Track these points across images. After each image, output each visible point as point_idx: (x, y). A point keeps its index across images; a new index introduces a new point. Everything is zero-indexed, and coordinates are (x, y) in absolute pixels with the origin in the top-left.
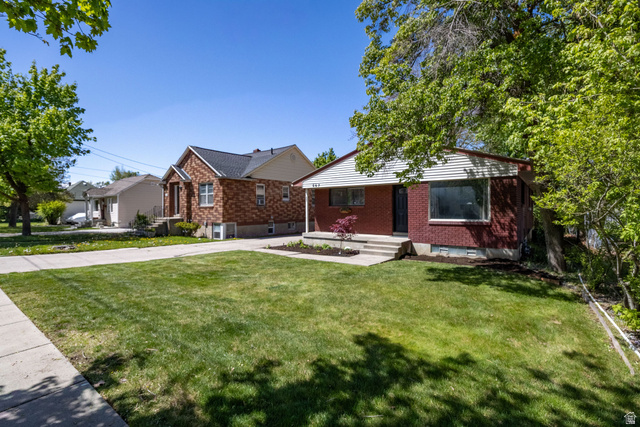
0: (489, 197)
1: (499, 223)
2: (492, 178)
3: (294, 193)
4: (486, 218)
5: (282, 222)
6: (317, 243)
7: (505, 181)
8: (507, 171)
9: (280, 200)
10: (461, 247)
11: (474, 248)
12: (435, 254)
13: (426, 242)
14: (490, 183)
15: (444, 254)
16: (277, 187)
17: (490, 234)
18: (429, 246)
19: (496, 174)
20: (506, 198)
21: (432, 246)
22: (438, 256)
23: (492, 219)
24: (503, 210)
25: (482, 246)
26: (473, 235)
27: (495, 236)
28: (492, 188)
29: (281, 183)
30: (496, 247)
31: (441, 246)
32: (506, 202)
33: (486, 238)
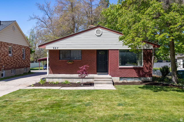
0: (142, 57)
1: (146, 67)
2: (144, 50)
3: (14, 51)
4: (141, 65)
5: (8, 69)
6: (55, 81)
7: (148, 51)
8: (149, 47)
9: (7, 55)
10: (132, 78)
11: (137, 78)
12: (121, 81)
13: (117, 76)
14: (143, 51)
15: (125, 81)
16: (6, 47)
17: (143, 71)
18: (119, 78)
19: (145, 48)
20: (148, 57)
21: (120, 78)
22: (123, 82)
23: (144, 66)
24: (147, 62)
25: (140, 77)
26: (136, 72)
27: (145, 72)
28: (144, 53)
29: (8, 44)
30: (145, 77)
31: (124, 78)
32: (149, 59)
33: (141, 73)
